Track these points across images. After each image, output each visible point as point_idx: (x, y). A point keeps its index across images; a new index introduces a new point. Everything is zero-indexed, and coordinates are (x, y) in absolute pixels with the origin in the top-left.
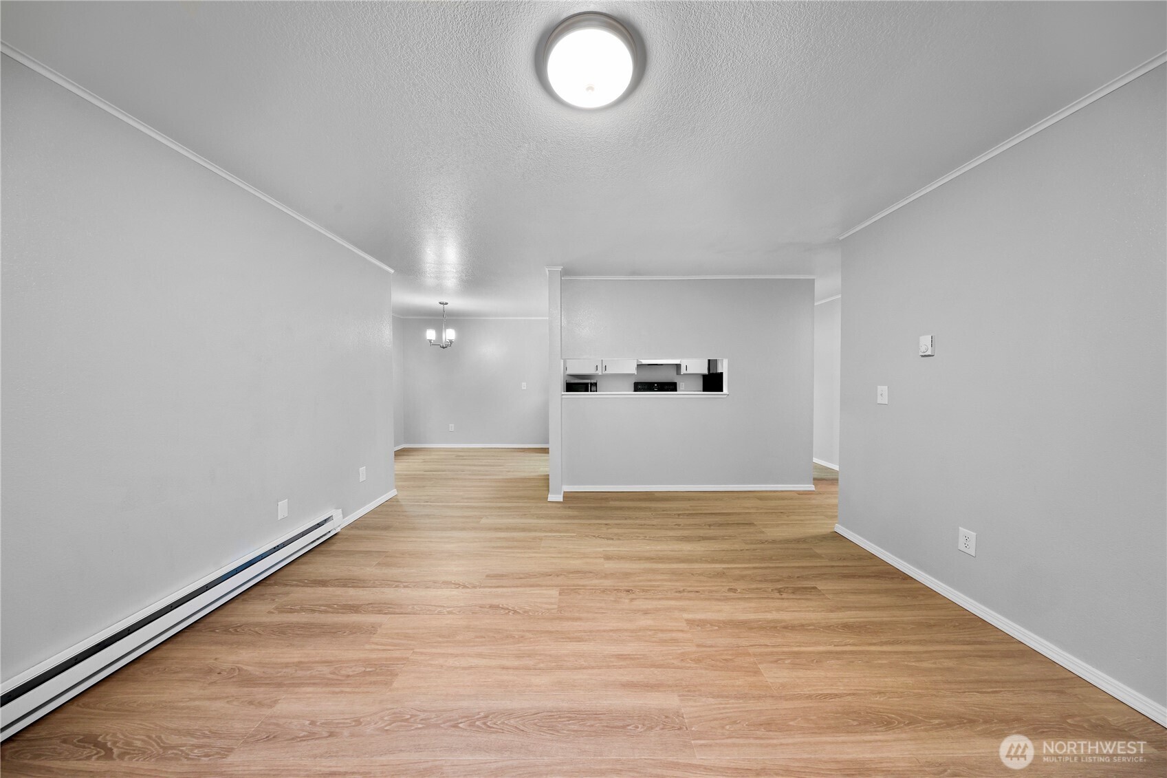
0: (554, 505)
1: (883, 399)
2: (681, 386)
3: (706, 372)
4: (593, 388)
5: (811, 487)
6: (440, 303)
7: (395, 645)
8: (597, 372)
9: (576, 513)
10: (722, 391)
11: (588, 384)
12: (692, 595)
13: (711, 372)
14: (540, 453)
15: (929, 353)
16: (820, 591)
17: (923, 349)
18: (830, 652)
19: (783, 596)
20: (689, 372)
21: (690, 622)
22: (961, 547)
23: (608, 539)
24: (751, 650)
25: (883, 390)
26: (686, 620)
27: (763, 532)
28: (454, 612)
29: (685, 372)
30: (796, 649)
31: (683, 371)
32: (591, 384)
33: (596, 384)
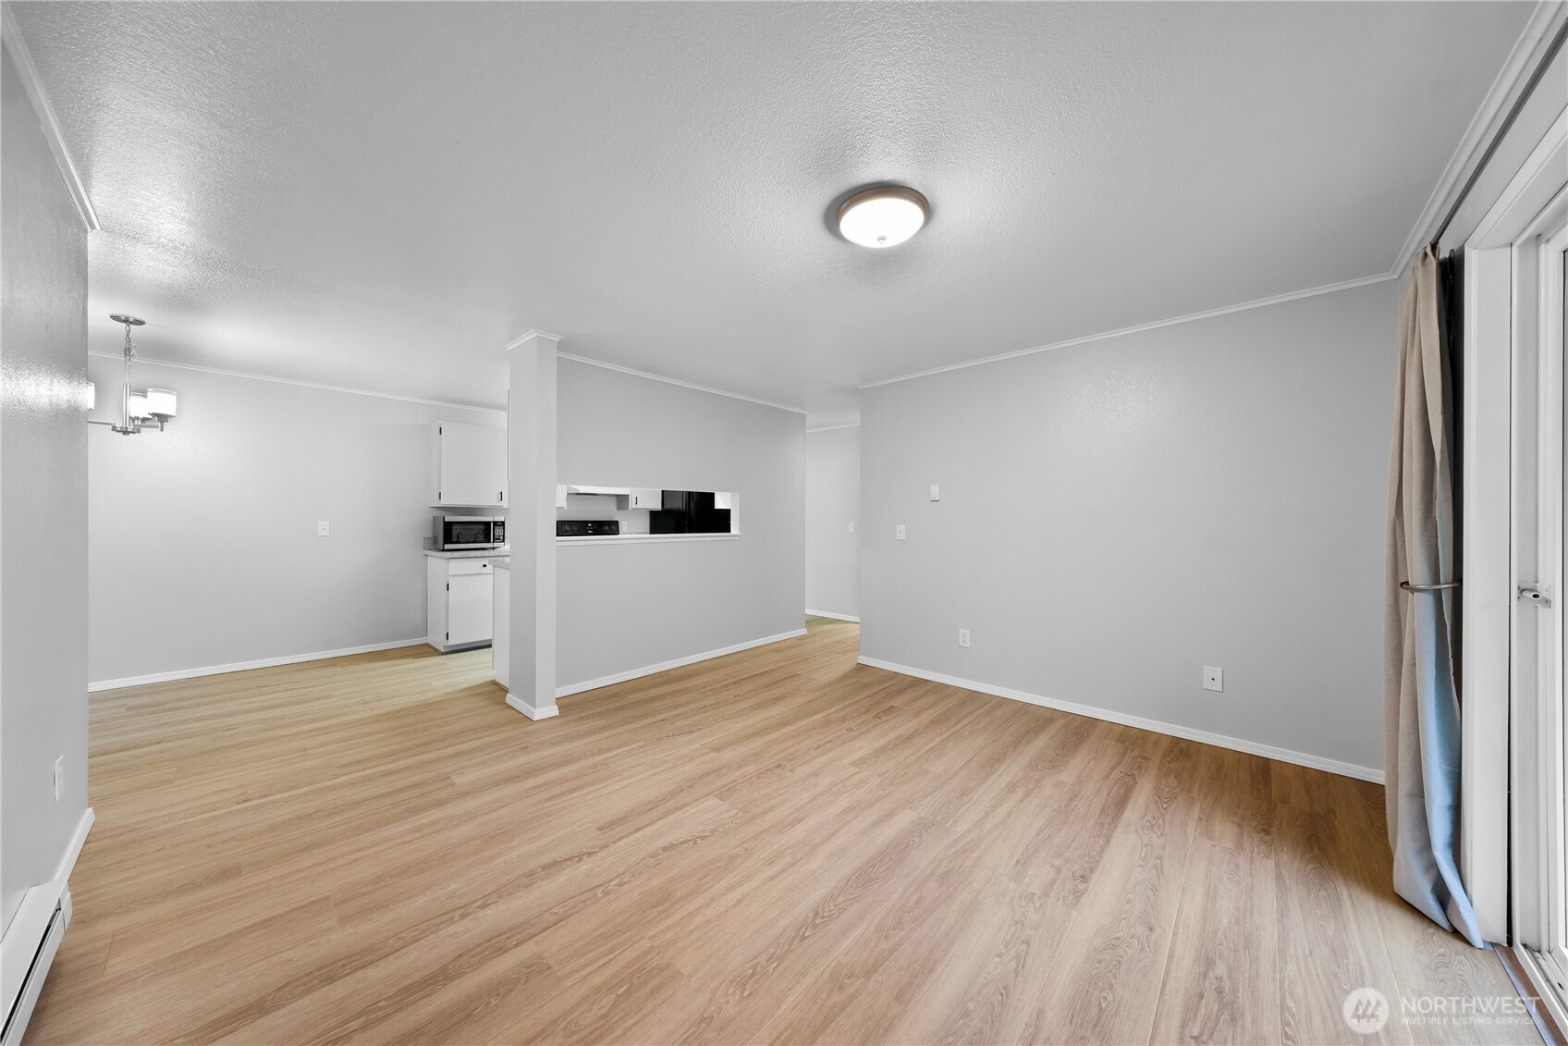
0: (545, 724)
1: (901, 536)
2: (623, 527)
3: (658, 507)
4: (499, 531)
5: (803, 631)
6: (115, 318)
7: (611, 951)
8: (501, 503)
9: (599, 723)
10: (728, 530)
11: (489, 523)
12: (828, 746)
13: (666, 507)
14: (373, 661)
15: (937, 499)
16: (897, 707)
17: (934, 495)
18: (944, 740)
19: (884, 719)
20: (639, 506)
21: (853, 764)
22: (961, 644)
23: (689, 733)
24: (909, 761)
25: (901, 528)
26: (850, 764)
27: (813, 679)
28: (625, 880)
29: (634, 506)
30: (928, 748)
31: (632, 504)
32: (495, 523)
33: (503, 523)
